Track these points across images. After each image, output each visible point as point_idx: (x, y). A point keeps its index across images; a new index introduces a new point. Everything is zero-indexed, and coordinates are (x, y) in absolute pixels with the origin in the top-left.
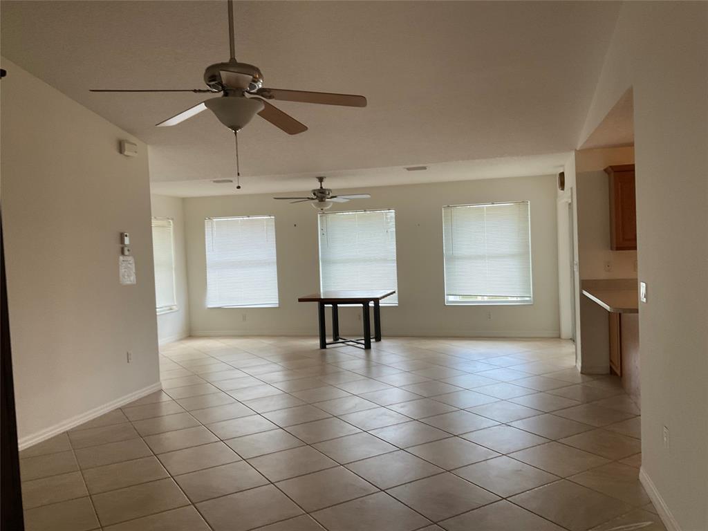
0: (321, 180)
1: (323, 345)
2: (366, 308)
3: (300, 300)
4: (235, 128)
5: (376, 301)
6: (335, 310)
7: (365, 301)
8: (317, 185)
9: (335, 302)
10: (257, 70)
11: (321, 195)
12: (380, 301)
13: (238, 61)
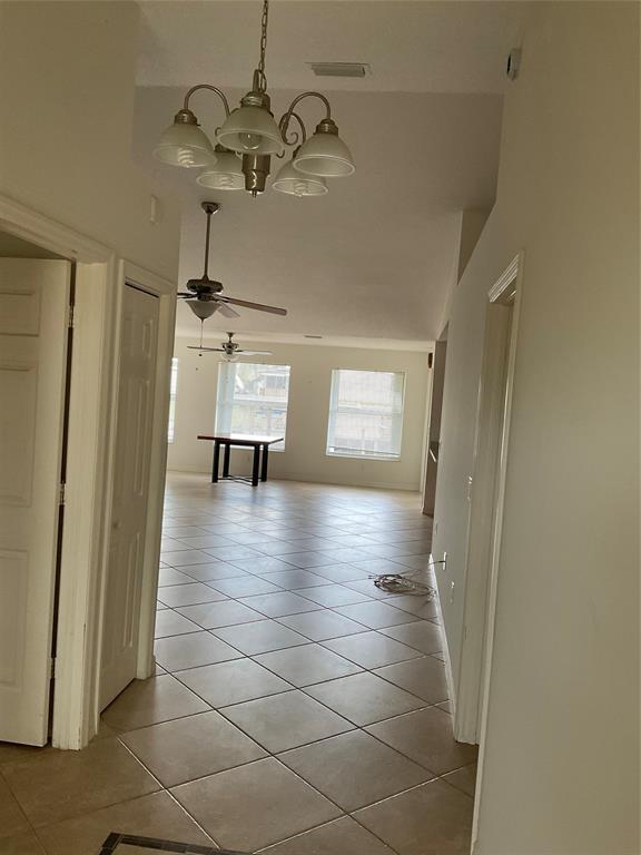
0: (231, 335)
1: (215, 479)
2: (257, 451)
3: (199, 438)
4: (203, 319)
5: (266, 445)
6: (227, 450)
7: (256, 445)
8: (226, 338)
9: (228, 442)
10: (220, 284)
11: (230, 348)
12: (269, 446)
13: (210, 279)
